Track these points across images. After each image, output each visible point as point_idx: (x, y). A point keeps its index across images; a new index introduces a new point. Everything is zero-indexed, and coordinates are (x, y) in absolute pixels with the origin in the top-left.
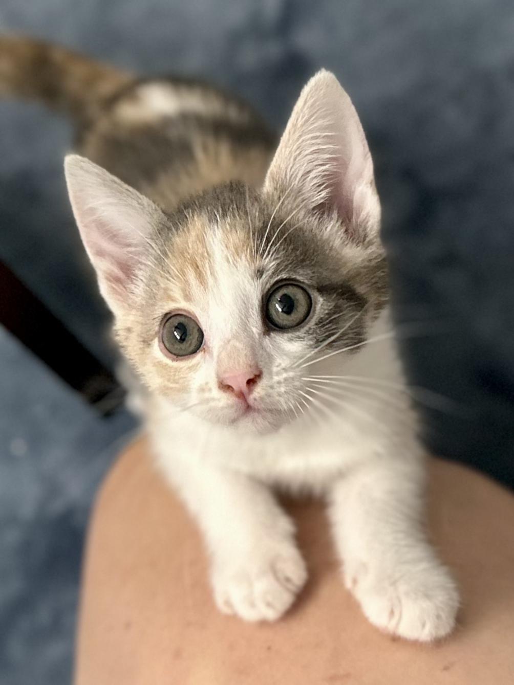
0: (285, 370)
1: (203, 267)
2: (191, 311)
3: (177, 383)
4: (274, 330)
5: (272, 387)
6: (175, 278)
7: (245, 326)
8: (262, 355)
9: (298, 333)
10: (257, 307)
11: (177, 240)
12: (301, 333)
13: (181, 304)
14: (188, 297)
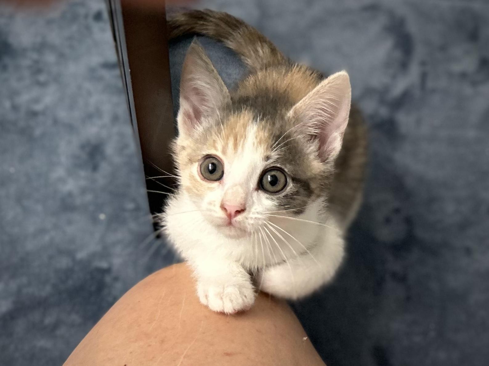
0: (258, 213)
1: (240, 141)
2: (223, 160)
3: (198, 191)
4: (261, 190)
5: (247, 219)
6: (222, 138)
7: (248, 181)
8: (250, 200)
9: (272, 197)
10: (258, 174)
11: (232, 119)
12: (274, 197)
13: (219, 154)
14: (224, 152)
